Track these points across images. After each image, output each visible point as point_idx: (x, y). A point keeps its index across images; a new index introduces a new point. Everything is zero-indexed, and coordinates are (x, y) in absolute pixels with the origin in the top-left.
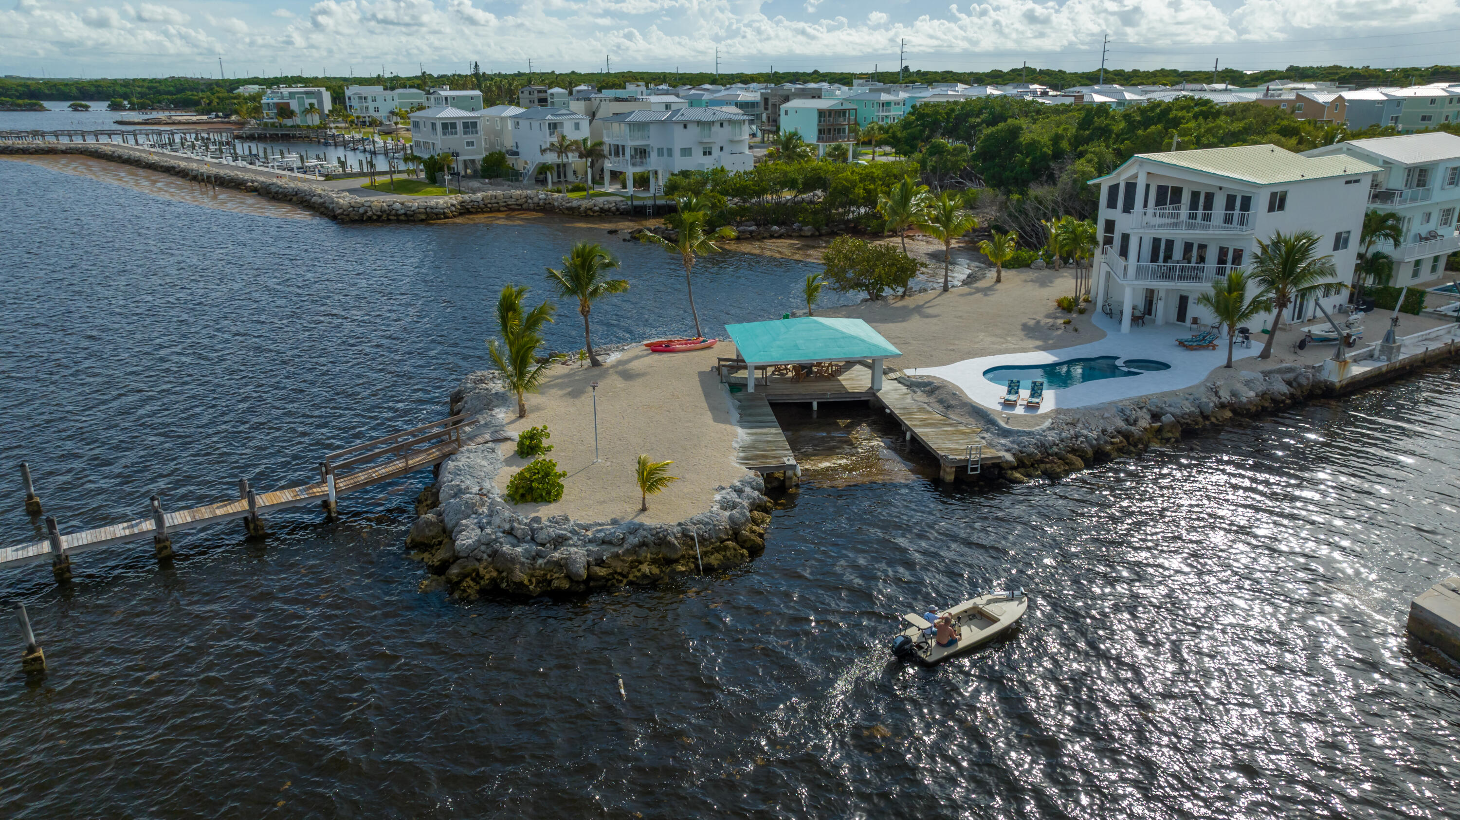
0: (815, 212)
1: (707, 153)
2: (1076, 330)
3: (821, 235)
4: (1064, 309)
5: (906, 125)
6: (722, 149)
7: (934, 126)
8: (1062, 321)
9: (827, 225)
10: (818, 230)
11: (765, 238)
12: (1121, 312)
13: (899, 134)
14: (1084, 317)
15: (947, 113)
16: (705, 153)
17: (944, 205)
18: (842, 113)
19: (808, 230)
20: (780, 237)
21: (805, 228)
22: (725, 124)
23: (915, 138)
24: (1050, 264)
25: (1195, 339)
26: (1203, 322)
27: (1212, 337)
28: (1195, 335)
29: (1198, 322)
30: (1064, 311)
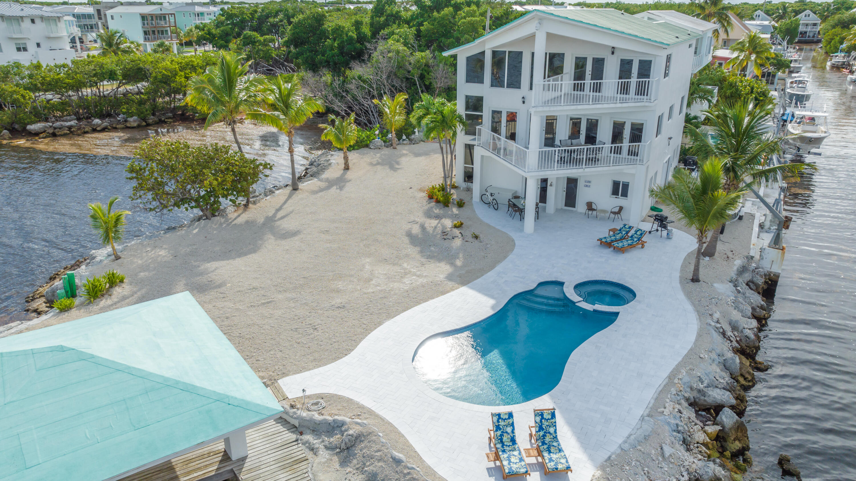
0: (141, 103)
1: (22, 49)
2: (476, 237)
3: (148, 125)
4: (438, 201)
5: (219, 24)
6: (38, 45)
7: (242, 24)
8: (448, 223)
9: (154, 114)
10: (144, 120)
11: (87, 132)
13: (213, 31)
15: (251, 14)
16: (19, 49)
17: (279, 89)
18: (162, 17)
19: (133, 121)
20: (104, 130)
21: (131, 119)
22: (37, 21)
23: (227, 34)
24: (386, 143)
25: (618, 237)
26: (599, 207)
27: (638, 233)
28: (614, 230)
29: (594, 207)
30: (438, 204)
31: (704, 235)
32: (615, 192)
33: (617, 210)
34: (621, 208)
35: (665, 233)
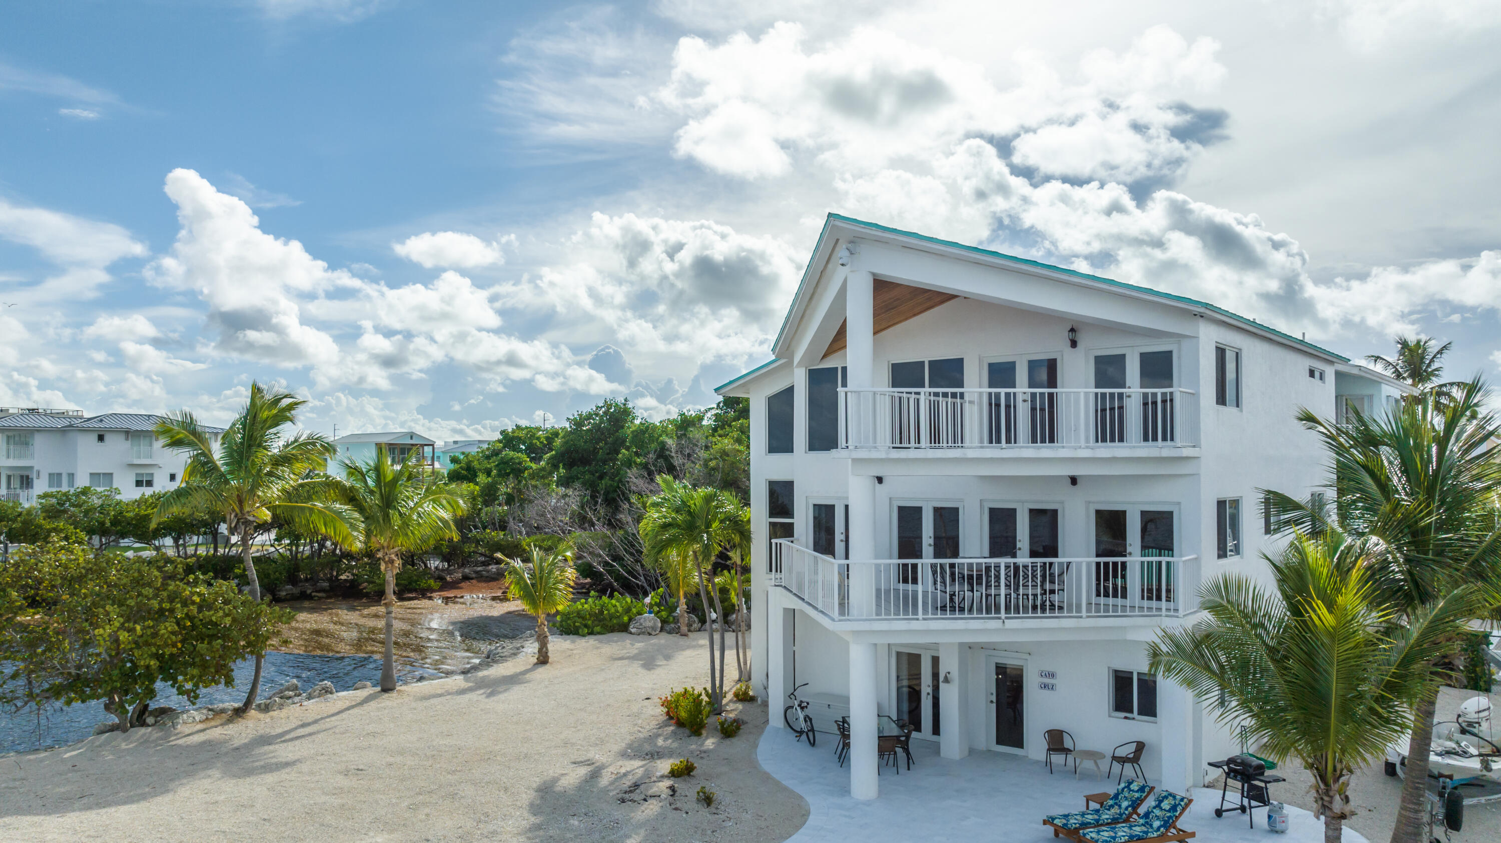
1: (144, 481)
2: (707, 800)
4: (680, 724)
6: (172, 477)
8: (664, 766)
12: (844, 728)
14: (736, 746)
16: (139, 483)
24: (669, 625)
25: (1106, 816)
26: (1082, 744)
27: (1166, 805)
28: (1101, 799)
29: (1068, 743)
30: (681, 730)
31: (1335, 787)
32: (1122, 704)
33: (1127, 751)
34: (1140, 747)
35: (1260, 814)
